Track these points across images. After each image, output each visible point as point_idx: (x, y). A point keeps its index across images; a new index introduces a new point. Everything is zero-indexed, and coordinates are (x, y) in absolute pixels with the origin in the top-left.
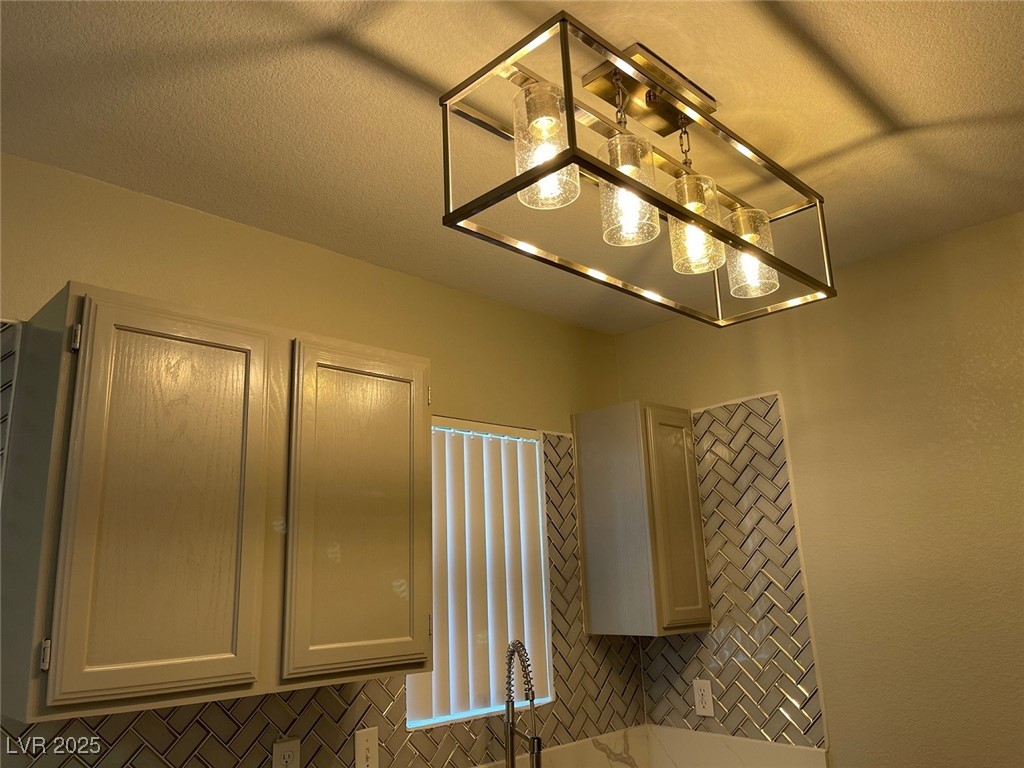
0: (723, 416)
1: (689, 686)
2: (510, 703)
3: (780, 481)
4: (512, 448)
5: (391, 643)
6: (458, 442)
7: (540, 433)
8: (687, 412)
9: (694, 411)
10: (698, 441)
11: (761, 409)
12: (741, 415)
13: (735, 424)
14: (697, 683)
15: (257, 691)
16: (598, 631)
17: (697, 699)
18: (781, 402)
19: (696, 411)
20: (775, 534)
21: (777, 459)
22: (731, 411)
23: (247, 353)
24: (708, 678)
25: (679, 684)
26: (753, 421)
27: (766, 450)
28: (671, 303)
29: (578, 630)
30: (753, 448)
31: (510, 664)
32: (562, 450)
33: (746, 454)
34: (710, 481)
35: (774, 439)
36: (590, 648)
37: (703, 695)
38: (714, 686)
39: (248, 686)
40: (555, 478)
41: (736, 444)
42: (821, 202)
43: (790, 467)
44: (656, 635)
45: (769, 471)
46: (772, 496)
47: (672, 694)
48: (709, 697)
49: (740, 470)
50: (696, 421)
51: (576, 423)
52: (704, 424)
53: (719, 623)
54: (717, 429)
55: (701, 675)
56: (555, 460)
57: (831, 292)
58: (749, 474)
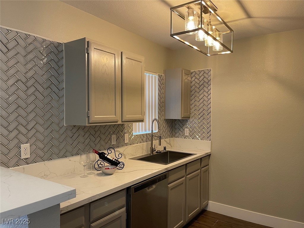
0: (198, 73)
1: (184, 130)
2: (152, 131)
3: (209, 88)
4: (152, 77)
5: (138, 117)
6: (149, 76)
7: (158, 74)
8: (190, 71)
9: (191, 71)
10: (192, 78)
11: (207, 72)
12: (202, 73)
13: (200, 75)
14: (186, 129)
15: (118, 123)
16: (167, 118)
17: (185, 132)
18: (212, 71)
19: (192, 71)
20: (207, 99)
21: (209, 83)
22: (200, 72)
23: (115, 54)
24: (188, 128)
25: (182, 130)
26: (205, 75)
27: (207, 81)
28: (199, 50)
29: (163, 118)
30: (204, 81)
31: (153, 123)
32: (162, 78)
33: (202, 82)
34: (193, 87)
35: (209, 79)
36: (165, 122)
37: (187, 132)
38: (189, 129)
39: (117, 122)
40: (160, 85)
41: (201, 79)
42: (233, 32)
43: (212, 85)
44: (180, 119)
45: (207, 86)
46: (207, 91)
47: (180, 132)
48: (188, 132)
49: (201, 85)
50: (192, 73)
51: (165, 72)
52: (193, 74)
53: (192, 117)
54: (196, 75)
55: (187, 128)
56: (160, 80)
57: (232, 52)
58: (202, 86)
